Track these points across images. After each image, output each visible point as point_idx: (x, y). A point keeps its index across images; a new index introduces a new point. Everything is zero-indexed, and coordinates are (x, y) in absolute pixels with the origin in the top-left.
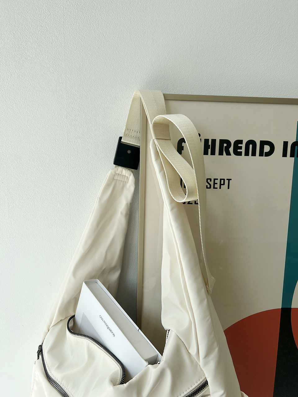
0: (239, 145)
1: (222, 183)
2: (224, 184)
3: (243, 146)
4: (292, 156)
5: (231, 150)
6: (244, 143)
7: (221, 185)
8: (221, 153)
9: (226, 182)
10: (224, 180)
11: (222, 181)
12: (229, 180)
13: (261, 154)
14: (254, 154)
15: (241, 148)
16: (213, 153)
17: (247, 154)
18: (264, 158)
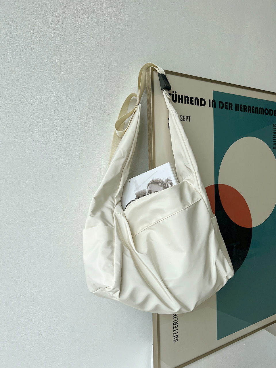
0: (192, 99)
2: (187, 119)
3: (194, 100)
4: (212, 107)
5: (189, 101)
6: (194, 98)
7: (186, 119)
8: (185, 103)
9: (189, 117)
10: (187, 116)
12: (190, 117)
13: (201, 105)
14: (198, 105)
15: (193, 101)
16: (182, 102)
17: (195, 104)
18: (202, 106)
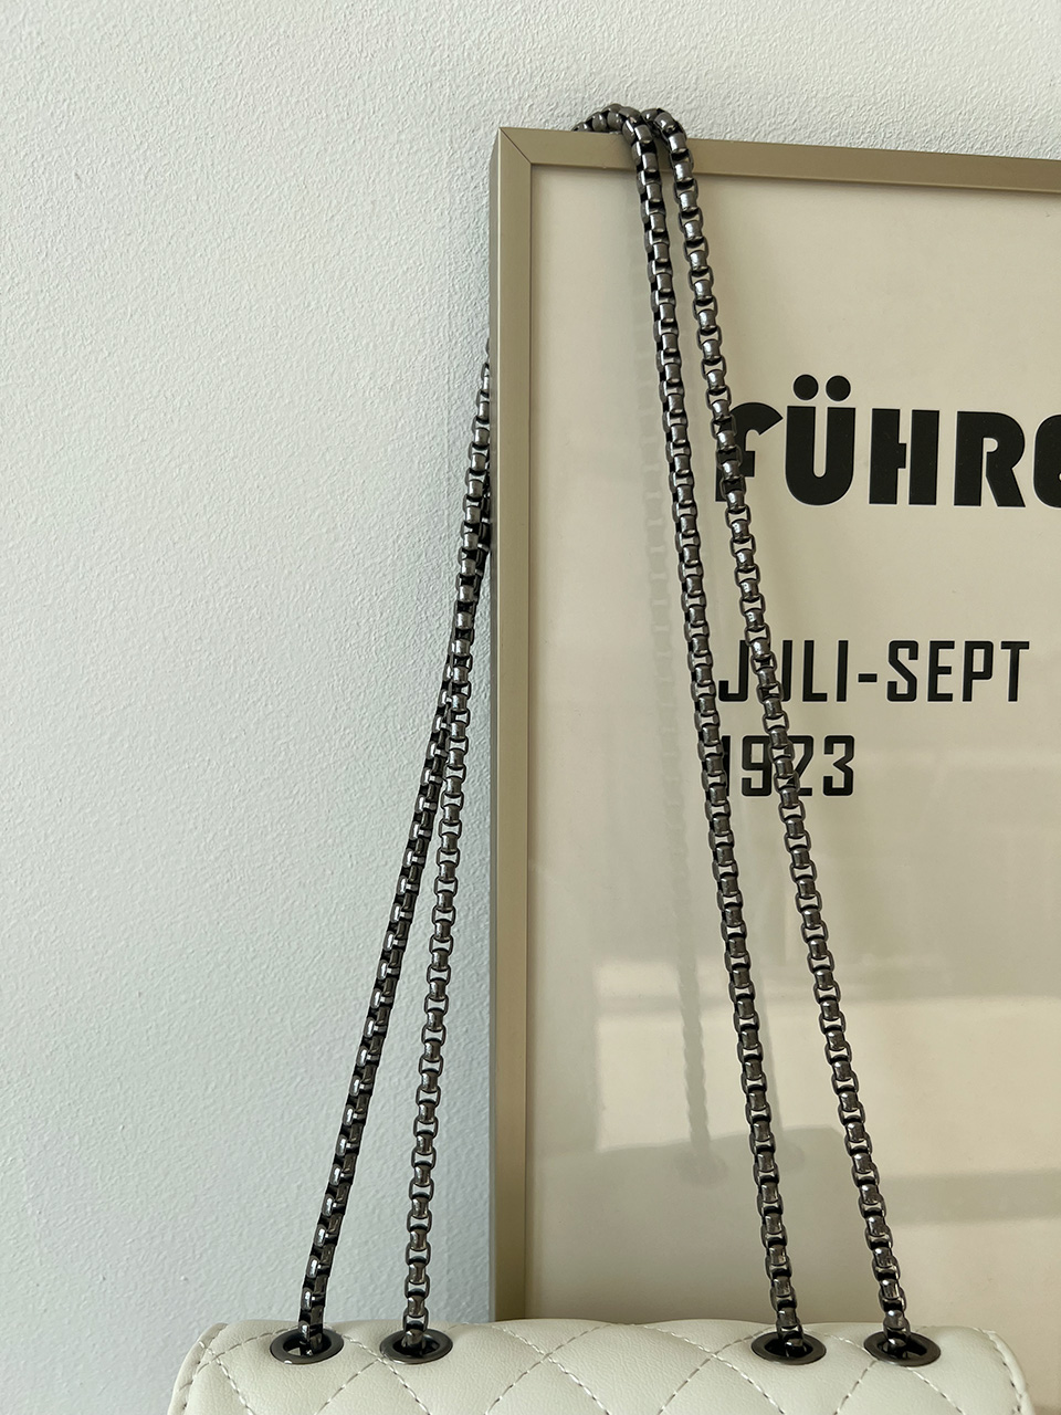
1: (978, 666)
2: (987, 674)
5: (1024, 470)
8: (967, 494)
10: (988, 647)
11: (979, 654)
12: (1015, 647)
16: (924, 493)
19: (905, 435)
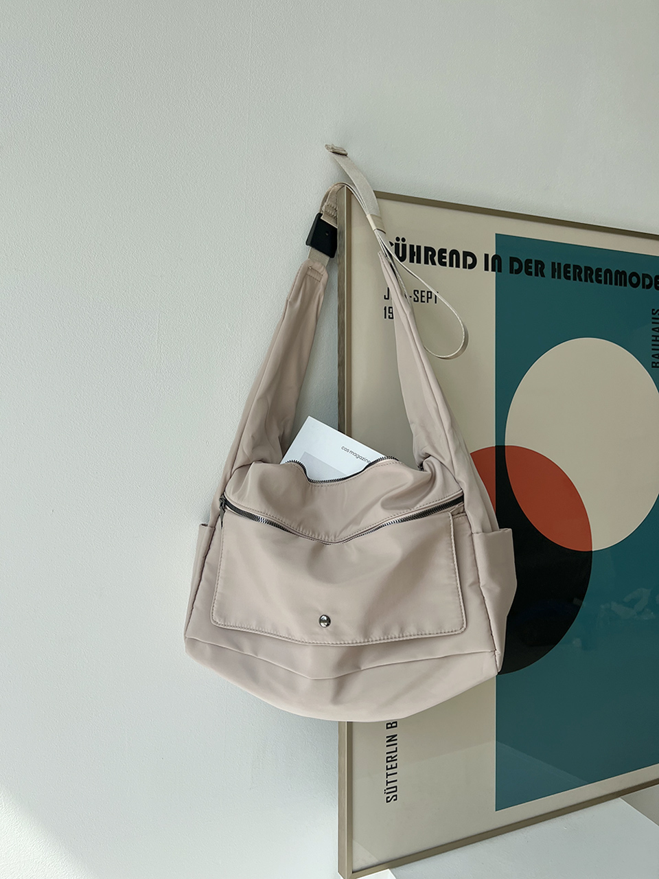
0: (443, 254)
1: (429, 296)
2: (431, 298)
3: (447, 255)
4: (493, 270)
5: (436, 258)
6: (448, 252)
7: (428, 298)
8: (426, 262)
9: (434, 295)
10: (431, 292)
11: (429, 294)
13: (465, 267)
14: (458, 266)
15: (445, 258)
16: (419, 261)
17: (451, 265)
18: (467, 269)
19: (415, 250)
